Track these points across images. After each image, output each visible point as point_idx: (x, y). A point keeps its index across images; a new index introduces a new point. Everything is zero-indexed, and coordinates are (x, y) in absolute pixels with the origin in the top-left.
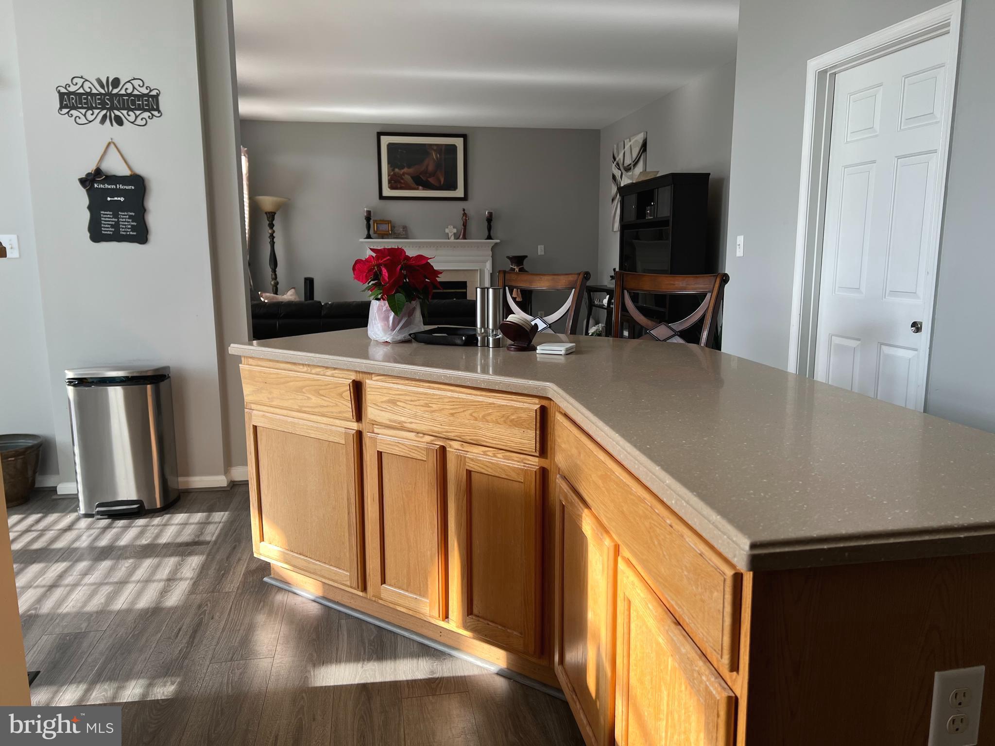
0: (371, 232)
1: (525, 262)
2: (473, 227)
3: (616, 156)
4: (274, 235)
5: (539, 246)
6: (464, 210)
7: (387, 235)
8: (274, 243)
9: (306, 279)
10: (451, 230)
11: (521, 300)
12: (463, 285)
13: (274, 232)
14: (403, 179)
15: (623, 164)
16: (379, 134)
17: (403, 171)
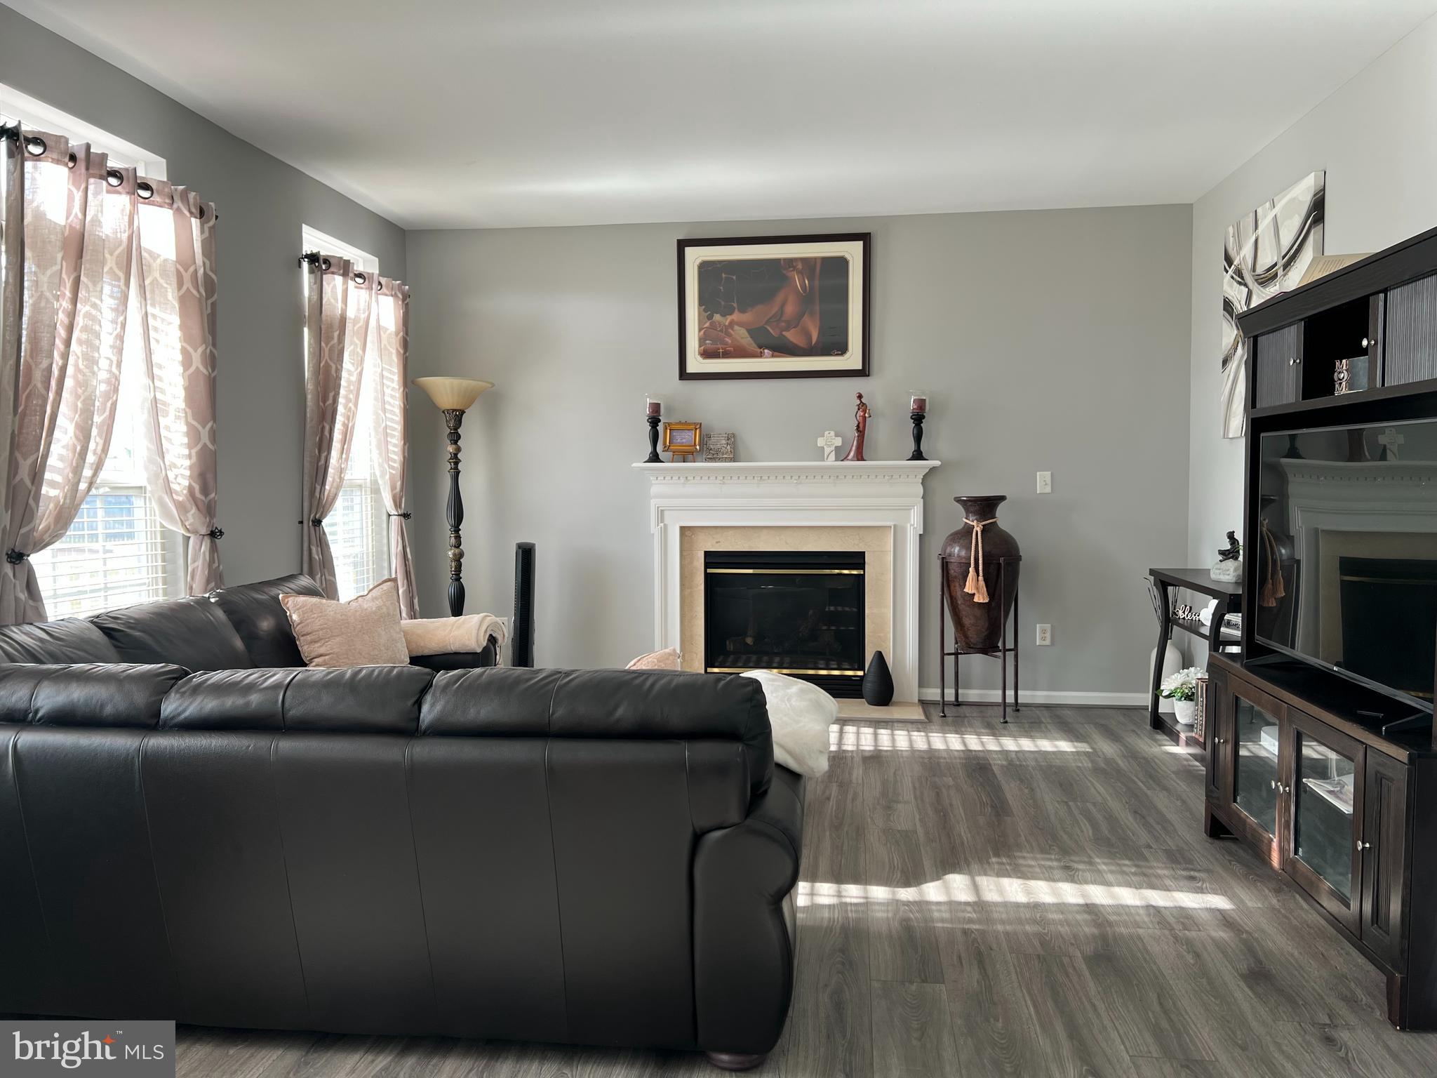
0: (659, 448)
1: (1001, 510)
2: (880, 432)
3: (1232, 253)
4: (459, 456)
5: (1038, 473)
6: (860, 397)
7: (692, 453)
8: (458, 473)
9: (520, 546)
10: (829, 441)
11: (987, 600)
12: (857, 559)
13: (459, 450)
14: (729, 335)
15: (1254, 270)
16: (682, 245)
17: (729, 318)
